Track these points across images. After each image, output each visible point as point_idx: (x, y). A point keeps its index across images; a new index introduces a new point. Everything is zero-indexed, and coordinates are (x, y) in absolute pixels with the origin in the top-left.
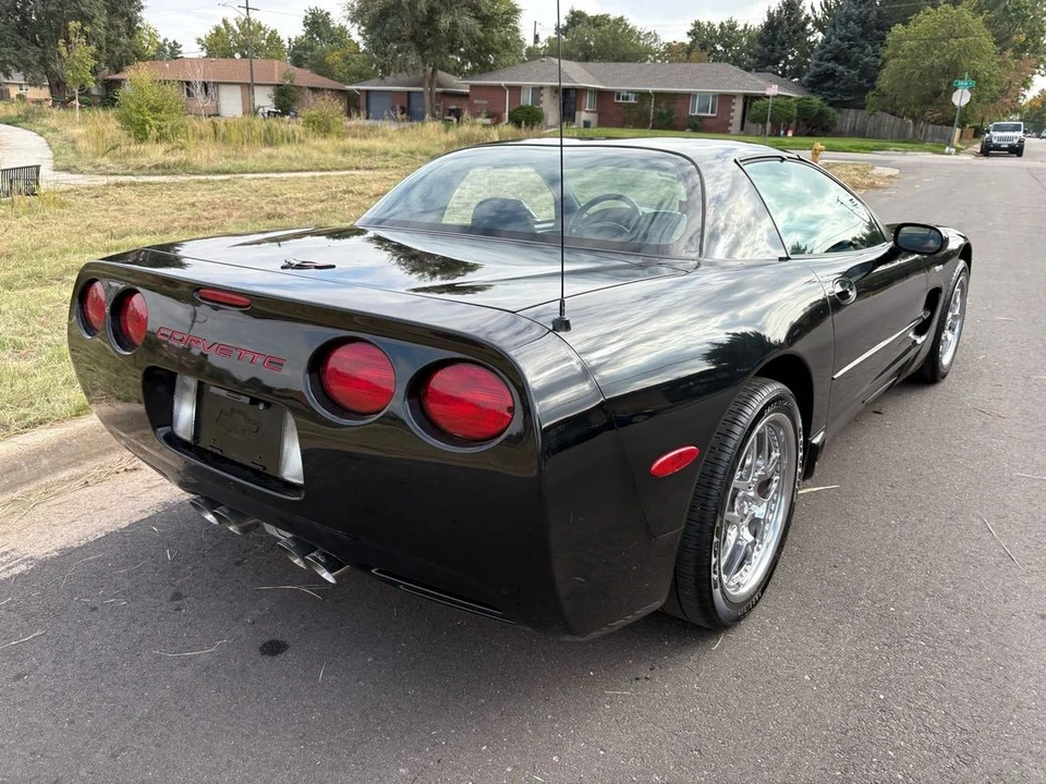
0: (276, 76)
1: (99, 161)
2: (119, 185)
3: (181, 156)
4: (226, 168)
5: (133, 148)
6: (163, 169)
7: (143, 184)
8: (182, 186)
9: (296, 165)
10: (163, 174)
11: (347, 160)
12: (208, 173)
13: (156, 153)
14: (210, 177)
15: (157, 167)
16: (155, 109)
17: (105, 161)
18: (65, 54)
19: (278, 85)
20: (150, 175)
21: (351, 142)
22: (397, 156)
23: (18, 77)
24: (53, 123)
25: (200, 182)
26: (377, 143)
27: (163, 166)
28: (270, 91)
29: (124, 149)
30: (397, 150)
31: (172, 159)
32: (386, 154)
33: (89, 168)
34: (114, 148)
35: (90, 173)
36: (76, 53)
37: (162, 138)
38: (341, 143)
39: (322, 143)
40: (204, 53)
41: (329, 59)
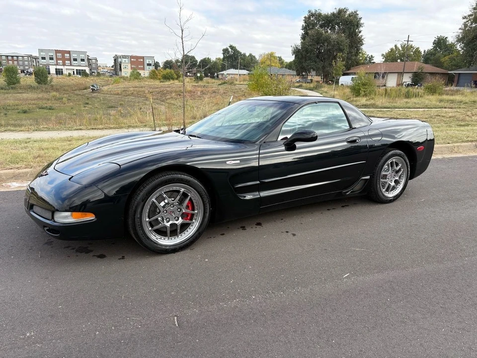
0: (415, 69)
3: (372, 102)
4: (389, 106)
5: (355, 99)
8: (372, 112)
9: (417, 106)
10: (365, 108)
11: (442, 104)
12: (381, 108)
13: (363, 100)
14: (382, 110)
15: (363, 105)
16: (364, 85)
18: (334, 65)
19: (415, 72)
21: (445, 97)
22: (466, 103)
23: (313, 73)
24: (325, 89)
25: (378, 111)
26: (458, 98)
27: (365, 105)
28: (410, 75)
29: (352, 99)
30: (467, 101)
31: (369, 103)
32: (461, 102)
34: (348, 99)
36: (338, 64)
37: (365, 95)
38: (440, 97)
39: (431, 97)
40: (384, 60)
41: (443, 60)
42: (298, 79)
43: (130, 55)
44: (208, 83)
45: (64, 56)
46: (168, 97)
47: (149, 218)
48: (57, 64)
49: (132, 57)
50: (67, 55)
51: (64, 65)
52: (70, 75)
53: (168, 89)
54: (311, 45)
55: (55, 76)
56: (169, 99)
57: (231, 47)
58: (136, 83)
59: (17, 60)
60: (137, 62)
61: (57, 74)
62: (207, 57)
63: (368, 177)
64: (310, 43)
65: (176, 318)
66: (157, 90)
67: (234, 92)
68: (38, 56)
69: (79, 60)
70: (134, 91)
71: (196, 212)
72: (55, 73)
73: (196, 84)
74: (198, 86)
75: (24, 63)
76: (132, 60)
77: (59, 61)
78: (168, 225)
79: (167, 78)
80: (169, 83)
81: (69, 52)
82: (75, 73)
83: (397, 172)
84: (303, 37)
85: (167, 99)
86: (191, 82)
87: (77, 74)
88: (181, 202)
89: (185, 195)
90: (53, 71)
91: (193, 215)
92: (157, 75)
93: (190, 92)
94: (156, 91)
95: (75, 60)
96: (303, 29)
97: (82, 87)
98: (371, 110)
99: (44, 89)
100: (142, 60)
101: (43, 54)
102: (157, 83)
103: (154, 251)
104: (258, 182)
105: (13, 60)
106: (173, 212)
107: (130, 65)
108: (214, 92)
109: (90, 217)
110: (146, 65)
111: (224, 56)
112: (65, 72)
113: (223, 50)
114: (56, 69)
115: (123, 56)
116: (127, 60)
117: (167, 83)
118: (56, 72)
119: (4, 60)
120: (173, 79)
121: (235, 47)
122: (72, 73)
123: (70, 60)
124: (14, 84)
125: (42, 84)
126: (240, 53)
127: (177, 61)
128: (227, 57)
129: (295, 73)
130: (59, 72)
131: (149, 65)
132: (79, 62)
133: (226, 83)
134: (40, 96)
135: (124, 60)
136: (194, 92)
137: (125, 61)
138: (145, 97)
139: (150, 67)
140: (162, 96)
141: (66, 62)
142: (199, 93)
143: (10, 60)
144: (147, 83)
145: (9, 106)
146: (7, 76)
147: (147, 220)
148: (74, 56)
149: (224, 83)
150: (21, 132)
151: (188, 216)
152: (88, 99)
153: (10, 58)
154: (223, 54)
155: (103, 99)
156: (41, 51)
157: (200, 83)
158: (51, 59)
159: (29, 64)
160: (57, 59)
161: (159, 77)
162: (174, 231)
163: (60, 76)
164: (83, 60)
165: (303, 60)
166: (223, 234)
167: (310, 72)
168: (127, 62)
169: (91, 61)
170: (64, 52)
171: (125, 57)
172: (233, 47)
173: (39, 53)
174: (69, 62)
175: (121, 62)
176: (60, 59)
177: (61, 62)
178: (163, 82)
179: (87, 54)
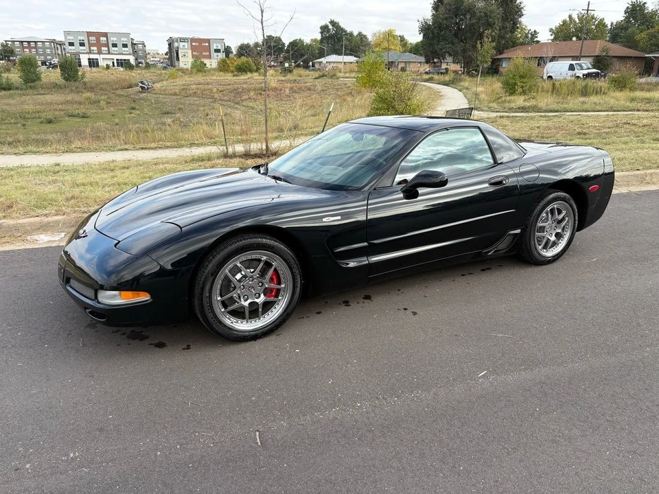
0: (597, 50)
1: (491, 105)
2: (501, 117)
3: (533, 102)
4: (556, 109)
5: (508, 98)
6: (523, 109)
7: (513, 117)
8: (532, 118)
9: (598, 108)
10: (522, 112)
11: (631, 105)
12: (546, 111)
13: (520, 101)
14: (547, 114)
15: (519, 108)
16: (522, 77)
17: (494, 105)
18: (479, 48)
19: (597, 56)
20: (515, 112)
21: (638, 94)
23: (449, 59)
24: (466, 84)
25: (541, 116)
27: (523, 108)
28: (591, 60)
29: (503, 99)
31: (528, 104)
33: (486, 108)
34: (499, 98)
35: (487, 111)
36: (486, 47)
37: (524, 93)
38: (632, 94)
39: (618, 94)
40: (552, 37)
41: (638, 37)
42: (427, 68)
43: (191, 37)
44: (301, 76)
45: (98, 40)
46: (245, 97)
47: (221, 296)
48: (90, 52)
49: (193, 40)
50: (103, 39)
51: (100, 52)
52: (108, 67)
53: (245, 86)
54: (446, 19)
55: (88, 69)
56: (246, 100)
57: (332, 22)
58: (200, 78)
59: (35, 48)
60: (201, 47)
61: (90, 66)
62: (299, 38)
63: (518, 231)
64: (446, 16)
65: (257, 433)
66: (228, 87)
67: (337, 89)
68: (64, 40)
69: (120, 45)
70: (197, 89)
71: (283, 286)
72: (88, 64)
73: (284, 78)
74: (287, 81)
75: (44, 51)
76: (194, 44)
77: (92, 48)
78: (246, 304)
79: (242, 69)
80: (246, 77)
81: (105, 35)
82: (116, 64)
83: (560, 222)
84: (436, 7)
85: (242, 101)
86: (276, 75)
87: (118, 66)
88: (263, 273)
89: (268, 265)
90: (85, 62)
91: (278, 291)
92: (229, 66)
93: (275, 89)
94: (228, 90)
95: (115, 45)
97: (126, 84)
98: (531, 114)
99: (74, 88)
100: (207, 44)
101: (71, 39)
102: (229, 77)
103: (229, 339)
104: (366, 244)
105: (29, 47)
106: (253, 287)
107: (191, 51)
108: (309, 89)
109: (144, 297)
110: (212, 51)
111: (322, 36)
112: (102, 63)
113: (321, 28)
114: (89, 59)
115: (180, 39)
116: (186, 44)
117: (243, 77)
118: (90, 63)
119: (18, 47)
120: (251, 71)
121: (338, 23)
122: (111, 64)
123: (107, 45)
124: (33, 81)
125: (70, 81)
126: (346, 31)
127: (257, 45)
128: (326, 37)
129: (422, 59)
130: (93, 63)
131: (217, 51)
132: (120, 48)
133: (326, 76)
134: (69, 98)
135: (182, 44)
136: (281, 90)
137: (184, 46)
138: (213, 97)
139: (219, 54)
140: (236, 96)
141: (103, 48)
142: (287, 91)
143: (26, 48)
144: (215, 78)
145: (28, 113)
146: (23, 71)
147: (219, 298)
148: (113, 39)
149: (323, 76)
150: (47, 155)
151: (272, 292)
152: (134, 101)
153: (25, 44)
154: (321, 33)
155: (155, 101)
156: (67, 33)
157: (289, 76)
158: (82, 44)
159: (52, 52)
160: (90, 45)
161: (232, 69)
162: (254, 312)
163: (94, 69)
164: (125, 46)
165: (435, 41)
166: (320, 313)
167: (444, 58)
168: (186, 47)
169: (136, 46)
170: (98, 35)
171: (183, 40)
172: (336, 23)
173: (65, 37)
174: (106, 49)
175: (178, 48)
176: (94, 45)
177: (95, 48)
178: (237, 76)
179: (131, 36)
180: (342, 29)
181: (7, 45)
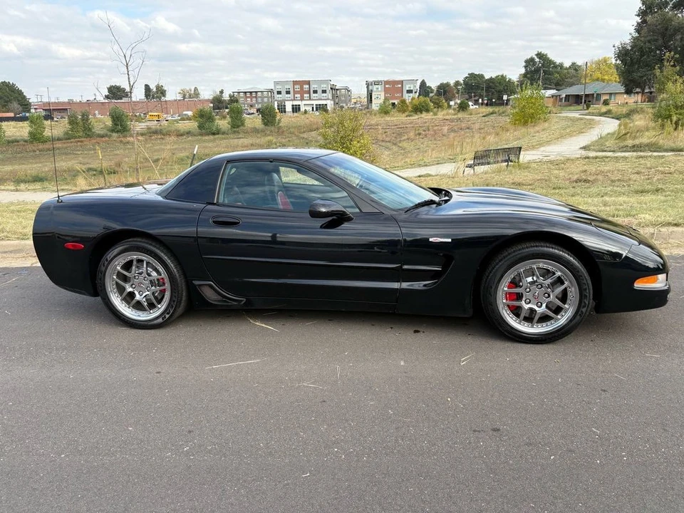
34: (625, 134)
43: (385, 80)
45: (302, 87)
46: (404, 138)
48: (294, 100)
49: (387, 82)
50: (306, 87)
51: (302, 99)
52: (306, 112)
55: (291, 114)
56: (404, 140)
57: (540, 55)
59: (256, 97)
60: (393, 87)
61: (293, 112)
62: (500, 74)
68: (273, 88)
69: (320, 91)
72: (291, 110)
75: (262, 100)
76: (387, 86)
77: (296, 96)
79: (418, 109)
80: (418, 117)
81: (308, 83)
82: (315, 109)
84: (639, 29)
85: (400, 141)
87: (317, 110)
90: (289, 108)
94: (393, 130)
95: (315, 92)
96: (638, 15)
97: (315, 127)
99: (268, 132)
100: (400, 86)
101: (279, 88)
102: (401, 118)
105: (251, 97)
107: (383, 93)
110: (405, 92)
111: (526, 70)
112: (303, 109)
113: (526, 62)
114: (293, 105)
115: (375, 82)
116: (379, 86)
117: (415, 117)
118: (293, 108)
119: (242, 97)
120: (427, 111)
121: (546, 55)
122: (311, 109)
123: (309, 92)
124: (238, 127)
125: (268, 126)
127: (457, 83)
128: (531, 72)
130: (296, 109)
131: (409, 91)
132: (320, 94)
133: (496, 113)
135: (375, 87)
137: (378, 88)
138: (377, 138)
139: (411, 95)
140: (397, 137)
141: (305, 95)
142: (446, 130)
143: (249, 97)
144: (389, 118)
146: (231, 117)
148: (314, 87)
149: (492, 113)
153: (248, 95)
154: (525, 67)
156: (276, 83)
158: (288, 92)
159: (268, 100)
160: (295, 92)
163: (296, 114)
164: (324, 92)
165: (635, 68)
168: (380, 89)
169: (338, 91)
170: (302, 83)
171: (377, 83)
172: (543, 55)
173: (275, 86)
174: (308, 95)
175: (372, 91)
176: (297, 92)
177: (298, 96)
178: (409, 116)
179: (332, 83)
180: (550, 61)
181: (233, 96)
